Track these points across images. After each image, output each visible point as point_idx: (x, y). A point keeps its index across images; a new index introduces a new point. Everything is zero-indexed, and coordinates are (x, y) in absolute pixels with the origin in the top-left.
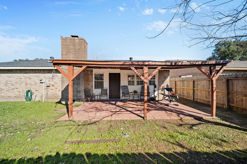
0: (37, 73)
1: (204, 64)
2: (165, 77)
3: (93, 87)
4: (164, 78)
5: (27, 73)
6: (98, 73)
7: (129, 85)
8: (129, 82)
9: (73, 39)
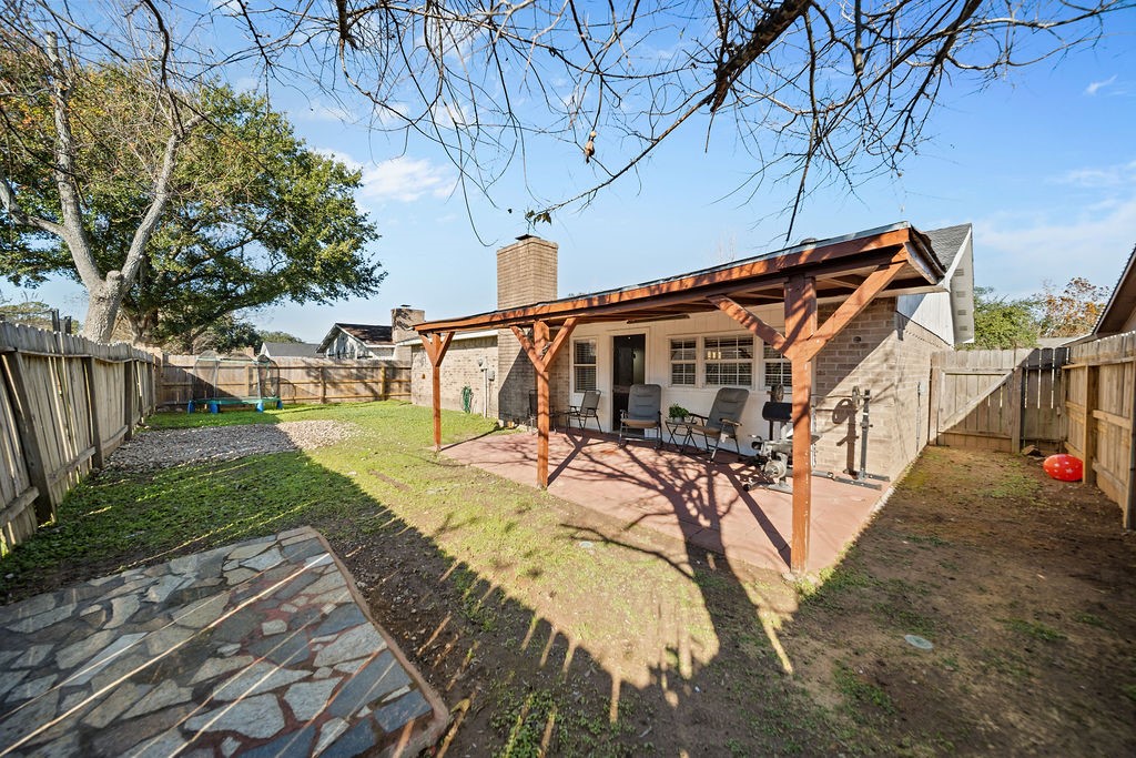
0: (476, 347)
1: (706, 282)
2: (859, 339)
3: (568, 385)
4: (852, 346)
5: (465, 348)
6: (582, 339)
7: (674, 382)
8: (676, 368)
9: (514, 249)
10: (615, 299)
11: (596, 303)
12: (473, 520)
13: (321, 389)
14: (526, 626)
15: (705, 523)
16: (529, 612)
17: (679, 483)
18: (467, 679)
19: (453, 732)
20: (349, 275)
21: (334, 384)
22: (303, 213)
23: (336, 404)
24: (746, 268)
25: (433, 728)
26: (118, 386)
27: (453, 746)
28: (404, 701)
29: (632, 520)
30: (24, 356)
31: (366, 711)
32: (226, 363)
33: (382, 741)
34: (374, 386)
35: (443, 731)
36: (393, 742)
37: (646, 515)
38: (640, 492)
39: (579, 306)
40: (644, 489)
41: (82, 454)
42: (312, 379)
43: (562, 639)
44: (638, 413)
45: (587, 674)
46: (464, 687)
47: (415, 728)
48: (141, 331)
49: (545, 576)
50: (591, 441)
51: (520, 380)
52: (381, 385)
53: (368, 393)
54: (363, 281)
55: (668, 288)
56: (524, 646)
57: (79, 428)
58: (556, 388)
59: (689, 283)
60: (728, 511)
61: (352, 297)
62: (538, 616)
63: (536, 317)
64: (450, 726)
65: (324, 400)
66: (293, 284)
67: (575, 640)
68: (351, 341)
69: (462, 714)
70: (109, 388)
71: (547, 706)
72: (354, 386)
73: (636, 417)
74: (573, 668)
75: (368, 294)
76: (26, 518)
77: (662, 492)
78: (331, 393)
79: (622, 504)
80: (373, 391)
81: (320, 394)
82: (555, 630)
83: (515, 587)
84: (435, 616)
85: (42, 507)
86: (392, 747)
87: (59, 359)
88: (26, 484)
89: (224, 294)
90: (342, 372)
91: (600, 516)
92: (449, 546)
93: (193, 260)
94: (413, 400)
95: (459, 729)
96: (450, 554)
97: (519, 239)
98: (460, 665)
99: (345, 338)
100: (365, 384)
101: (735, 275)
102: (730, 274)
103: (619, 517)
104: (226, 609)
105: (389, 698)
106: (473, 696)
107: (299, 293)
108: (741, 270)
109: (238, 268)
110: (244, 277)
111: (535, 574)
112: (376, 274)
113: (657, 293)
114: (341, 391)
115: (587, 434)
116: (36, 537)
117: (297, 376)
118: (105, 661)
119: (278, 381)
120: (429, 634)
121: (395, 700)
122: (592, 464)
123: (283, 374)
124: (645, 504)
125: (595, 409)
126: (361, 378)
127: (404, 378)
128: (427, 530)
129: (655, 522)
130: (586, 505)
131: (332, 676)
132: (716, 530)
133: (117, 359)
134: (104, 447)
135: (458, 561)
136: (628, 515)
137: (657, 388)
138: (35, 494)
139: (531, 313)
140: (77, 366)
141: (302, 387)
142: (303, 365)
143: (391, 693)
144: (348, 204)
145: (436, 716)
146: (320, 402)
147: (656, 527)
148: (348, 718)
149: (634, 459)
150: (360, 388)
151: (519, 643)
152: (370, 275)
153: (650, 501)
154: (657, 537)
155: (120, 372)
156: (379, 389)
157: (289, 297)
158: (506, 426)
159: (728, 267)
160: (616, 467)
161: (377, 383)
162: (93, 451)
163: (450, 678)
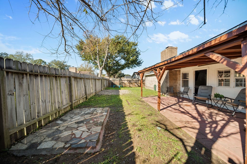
3: (180, 85)
6: (184, 72)
7: (219, 85)
8: (220, 81)
9: (165, 51)
10: (173, 60)
11: (169, 62)
12: (136, 114)
13: (129, 84)
14: (127, 140)
15: (210, 136)
16: (131, 138)
17: (209, 120)
18: (108, 145)
19: (98, 153)
20: (136, 63)
21: (132, 84)
22: (128, 53)
23: (132, 87)
24: (218, 39)
25: (94, 150)
26: (100, 83)
27: (96, 156)
28: (93, 142)
29: (179, 127)
30: (86, 78)
31: (88, 141)
32: (116, 80)
33: (86, 147)
34: (138, 84)
35: (96, 152)
36: (87, 148)
37: (186, 127)
38: (189, 119)
39: (165, 63)
40: (192, 119)
41: (94, 92)
42: (128, 83)
43: (132, 148)
44: (201, 95)
45: (130, 159)
46: (106, 146)
47: (91, 148)
48: (108, 75)
49: (141, 132)
50: (185, 101)
51: (166, 84)
52: (140, 84)
53: (137, 85)
54: (139, 64)
55: (188, 53)
56: (123, 145)
57: (94, 88)
58: (176, 86)
59: (195, 50)
60: (227, 136)
61: (137, 67)
62: (132, 140)
63: (157, 67)
64: (98, 152)
65: (130, 86)
66: (127, 65)
67: (135, 150)
68: (136, 75)
69: (102, 151)
70: (98, 83)
71: (116, 160)
72: (135, 84)
73: (201, 96)
74: (129, 156)
75: (140, 66)
76: (84, 99)
77: (198, 122)
78: (131, 85)
79: (179, 121)
80: (138, 85)
81: (129, 85)
82: (132, 145)
83: (132, 131)
84: (114, 130)
85: (86, 98)
86: (87, 149)
87: (91, 79)
88: (85, 95)
89: (117, 69)
90: (133, 81)
91: (170, 122)
92: (127, 118)
93: (114, 64)
94: (145, 87)
95: (99, 153)
96: (126, 119)
97: (166, 48)
98: (109, 142)
99: (135, 75)
100: (137, 84)
101: (213, 43)
102: (211, 43)
103: (176, 124)
104: (90, 117)
105: (92, 141)
106: (106, 149)
107: (129, 67)
108: (215, 41)
109: (118, 64)
110: (119, 65)
111: (140, 130)
112: (141, 62)
113: (185, 56)
114: (133, 85)
115: (184, 99)
116: (85, 102)
117: (126, 82)
118: (75, 119)
119: (122, 83)
120: (110, 133)
121: (93, 141)
122: (179, 108)
123: (123, 81)
124: (188, 123)
125: (187, 92)
126: (136, 83)
127: (144, 83)
128: (126, 114)
129: (187, 130)
130: (168, 118)
131: (90, 133)
132: (213, 141)
133: (100, 79)
134: (97, 91)
135: (126, 122)
136: (179, 125)
137: (211, 87)
138: (86, 96)
139: (156, 66)
140: (94, 80)
141: (126, 84)
142: (127, 80)
143: (93, 140)
144: (135, 49)
145: (96, 148)
146: (129, 87)
147: (186, 131)
148: (86, 140)
149: (196, 109)
150: (136, 84)
151: (123, 143)
152: (140, 62)
153: (191, 123)
154: (185, 135)
155: (100, 81)
156: (139, 85)
157: (127, 68)
158: (162, 95)
159: (209, 41)
160: (187, 110)
161: (139, 83)
162: (95, 92)
163: (106, 143)
